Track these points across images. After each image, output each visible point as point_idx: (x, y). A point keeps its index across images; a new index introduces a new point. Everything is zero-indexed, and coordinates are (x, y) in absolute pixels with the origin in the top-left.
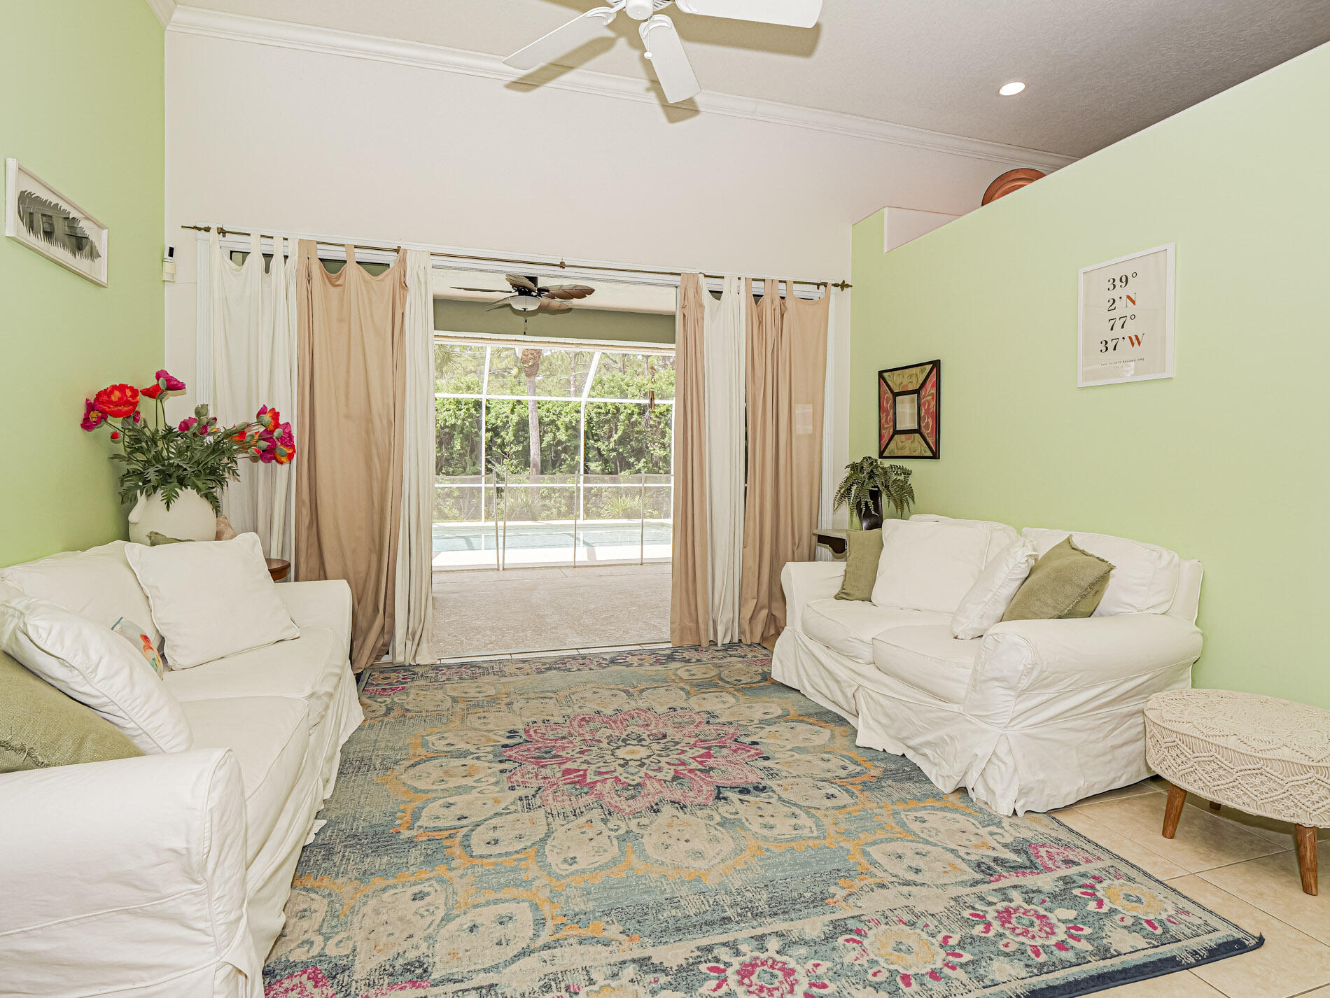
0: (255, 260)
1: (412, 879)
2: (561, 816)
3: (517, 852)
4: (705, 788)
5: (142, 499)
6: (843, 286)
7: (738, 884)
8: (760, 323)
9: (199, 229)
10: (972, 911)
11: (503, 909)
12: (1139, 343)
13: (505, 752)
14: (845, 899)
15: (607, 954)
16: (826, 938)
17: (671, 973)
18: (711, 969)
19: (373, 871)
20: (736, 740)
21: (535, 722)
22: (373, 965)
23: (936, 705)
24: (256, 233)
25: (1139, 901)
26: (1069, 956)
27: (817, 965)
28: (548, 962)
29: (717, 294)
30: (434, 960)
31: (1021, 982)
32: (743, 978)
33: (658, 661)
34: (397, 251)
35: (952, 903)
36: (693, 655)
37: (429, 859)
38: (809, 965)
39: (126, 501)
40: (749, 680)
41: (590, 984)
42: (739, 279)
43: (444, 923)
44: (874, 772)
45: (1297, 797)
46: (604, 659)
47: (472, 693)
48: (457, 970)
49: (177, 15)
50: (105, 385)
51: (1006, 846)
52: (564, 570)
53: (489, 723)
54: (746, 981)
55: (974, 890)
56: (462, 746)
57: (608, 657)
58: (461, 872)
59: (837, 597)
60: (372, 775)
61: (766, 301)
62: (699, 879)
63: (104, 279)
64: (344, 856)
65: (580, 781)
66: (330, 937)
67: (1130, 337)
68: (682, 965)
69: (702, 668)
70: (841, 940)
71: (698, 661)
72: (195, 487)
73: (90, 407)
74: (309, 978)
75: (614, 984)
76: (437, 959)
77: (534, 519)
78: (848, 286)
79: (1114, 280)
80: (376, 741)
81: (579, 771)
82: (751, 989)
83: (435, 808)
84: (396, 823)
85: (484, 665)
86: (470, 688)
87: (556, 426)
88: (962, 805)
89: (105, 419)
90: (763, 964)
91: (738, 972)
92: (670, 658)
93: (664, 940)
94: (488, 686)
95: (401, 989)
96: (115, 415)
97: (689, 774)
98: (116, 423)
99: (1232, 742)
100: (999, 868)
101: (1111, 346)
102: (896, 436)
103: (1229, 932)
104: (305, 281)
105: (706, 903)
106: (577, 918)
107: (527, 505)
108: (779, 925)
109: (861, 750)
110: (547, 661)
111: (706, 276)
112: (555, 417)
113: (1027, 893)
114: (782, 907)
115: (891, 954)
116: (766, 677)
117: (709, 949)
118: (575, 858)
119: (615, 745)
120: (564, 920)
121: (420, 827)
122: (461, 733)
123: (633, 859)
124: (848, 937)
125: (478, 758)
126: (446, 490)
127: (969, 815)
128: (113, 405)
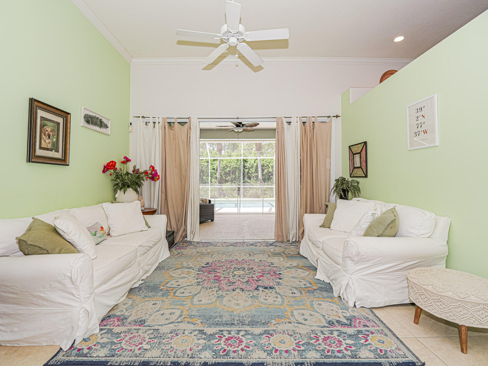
0: (151, 124)
1: (156, 299)
2: (205, 288)
3: (187, 296)
4: (254, 286)
5: (119, 191)
6: (337, 116)
7: (244, 315)
8: (305, 131)
9: (138, 117)
10: (315, 335)
11: (173, 311)
12: (426, 133)
13: (202, 269)
14: (274, 325)
15: (193, 327)
16: (260, 334)
17: (207, 335)
18: (218, 336)
19: (147, 296)
20: (274, 272)
21: (216, 261)
22: (133, 319)
23: (335, 265)
24: (151, 117)
25: (383, 342)
26: (340, 355)
27: (251, 341)
28: (176, 326)
29: (289, 123)
30: (148, 321)
31: (315, 359)
32: (226, 341)
33: (267, 246)
34: (188, 118)
35: (311, 332)
36: (280, 244)
37: (163, 295)
38: (249, 341)
39: (115, 191)
40: (293, 254)
41: (183, 334)
42: (297, 117)
43: (156, 312)
44: (315, 288)
45: (454, 312)
46: (250, 244)
47: (204, 251)
48: (152, 324)
49: (133, 61)
50: (109, 162)
51: (345, 317)
52: (259, 215)
53: (203, 260)
54: (227, 342)
55: (322, 329)
56: (191, 266)
57: (251, 243)
58: (169, 299)
59: (320, 227)
60: (163, 271)
61: (307, 124)
62: (232, 312)
63: (109, 133)
64: (143, 291)
65: (218, 279)
66: (128, 311)
67: (423, 131)
68: (211, 334)
69: (280, 248)
70: (264, 336)
71: (280, 246)
72: (132, 188)
73: (105, 167)
74: (117, 319)
75: (189, 335)
76: (149, 320)
77: (258, 198)
78: (339, 116)
79: (418, 109)
80: (169, 262)
81: (219, 276)
82: (226, 344)
83: (173, 282)
84: (161, 284)
85: (212, 243)
86: (204, 250)
87: (269, 167)
88: (339, 302)
89: (108, 170)
90: (235, 338)
91: (226, 339)
92: (271, 245)
93: (211, 326)
94: (210, 249)
95: (136, 326)
96: (111, 169)
97: (252, 281)
98: (112, 171)
99: (430, 288)
100: (336, 324)
101: (417, 134)
102: (355, 169)
103: (412, 359)
104: (164, 129)
105: (230, 318)
106: (191, 316)
107: (256, 193)
108: (248, 328)
109: (316, 280)
110: (231, 243)
111: (285, 118)
112: (268, 164)
113: (341, 333)
114: (253, 323)
115: (277, 343)
116: (299, 254)
117: (222, 331)
118: (202, 300)
119: (235, 270)
120: (188, 316)
121: (166, 286)
122: (193, 262)
123: (218, 303)
124: (267, 335)
125: (193, 270)
126: (234, 188)
127: (338, 305)
128: (110, 166)
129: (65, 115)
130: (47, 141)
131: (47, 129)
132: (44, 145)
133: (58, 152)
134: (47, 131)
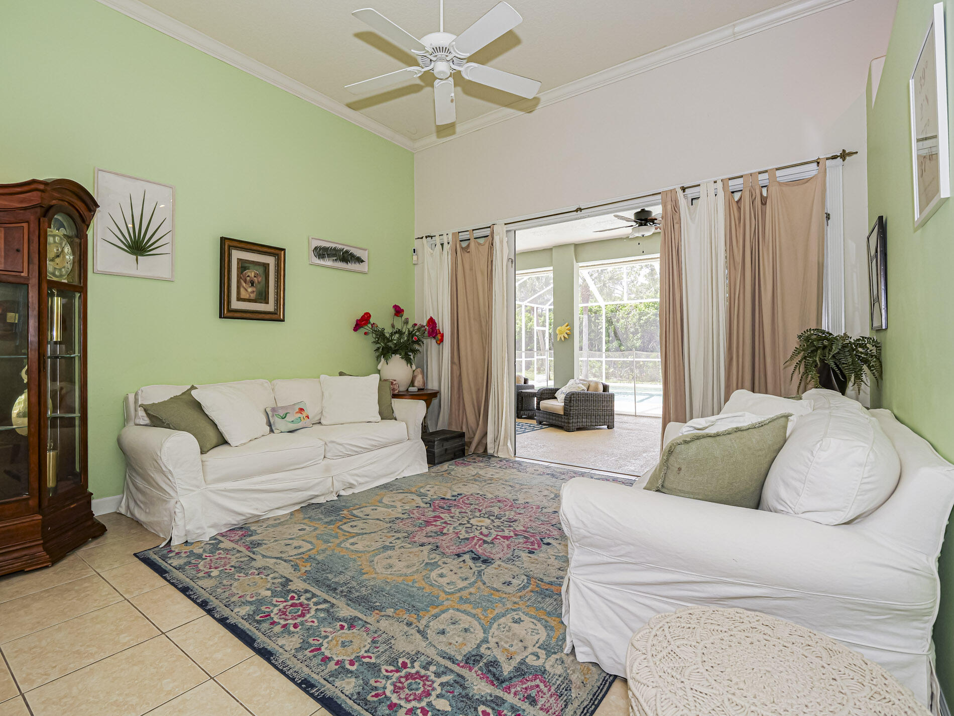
0: (439, 246)
1: (312, 524)
2: (390, 530)
3: (350, 533)
4: (463, 549)
5: (382, 360)
6: (844, 155)
7: (371, 583)
9: (420, 238)
13: (437, 500)
14: (383, 616)
15: (288, 572)
16: (339, 619)
17: (284, 589)
18: (292, 596)
20: (542, 538)
21: (478, 494)
24: (438, 234)
27: (313, 621)
32: (289, 606)
34: (490, 228)
35: (413, 653)
37: (328, 522)
38: (311, 619)
41: (266, 576)
42: (716, 182)
43: (288, 539)
48: (260, 551)
49: (416, 146)
50: (363, 314)
51: (521, 663)
55: (438, 659)
56: (429, 492)
58: (325, 529)
63: (366, 270)
68: (291, 590)
70: (340, 623)
72: (400, 354)
73: (358, 322)
74: (243, 532)
75: (268, 580)
76: (264, 546)
78: (851, 154)
81: (441, 518)
84: (350, 508)
89: (362, 327)
90: (304, 607)
91: (294, 603)
93: (307, 580)
95: (245, 547)
98: (369, 328)
104: (455, 253)
106: (309, 559)
108: (341, 604)
111: (683, 189)
120: (306, 557)
121: (351, 512)
122: (442, 488)
123: (370, 554)
124: (345, 624)
125: (423, 499)
127: (550, 637)
128: (363, 322)
129: (277, 252)
130: (250, 290)
131: (249, 274)
132: (244, 294)
133: (267, 303)
134: (248, 276)
